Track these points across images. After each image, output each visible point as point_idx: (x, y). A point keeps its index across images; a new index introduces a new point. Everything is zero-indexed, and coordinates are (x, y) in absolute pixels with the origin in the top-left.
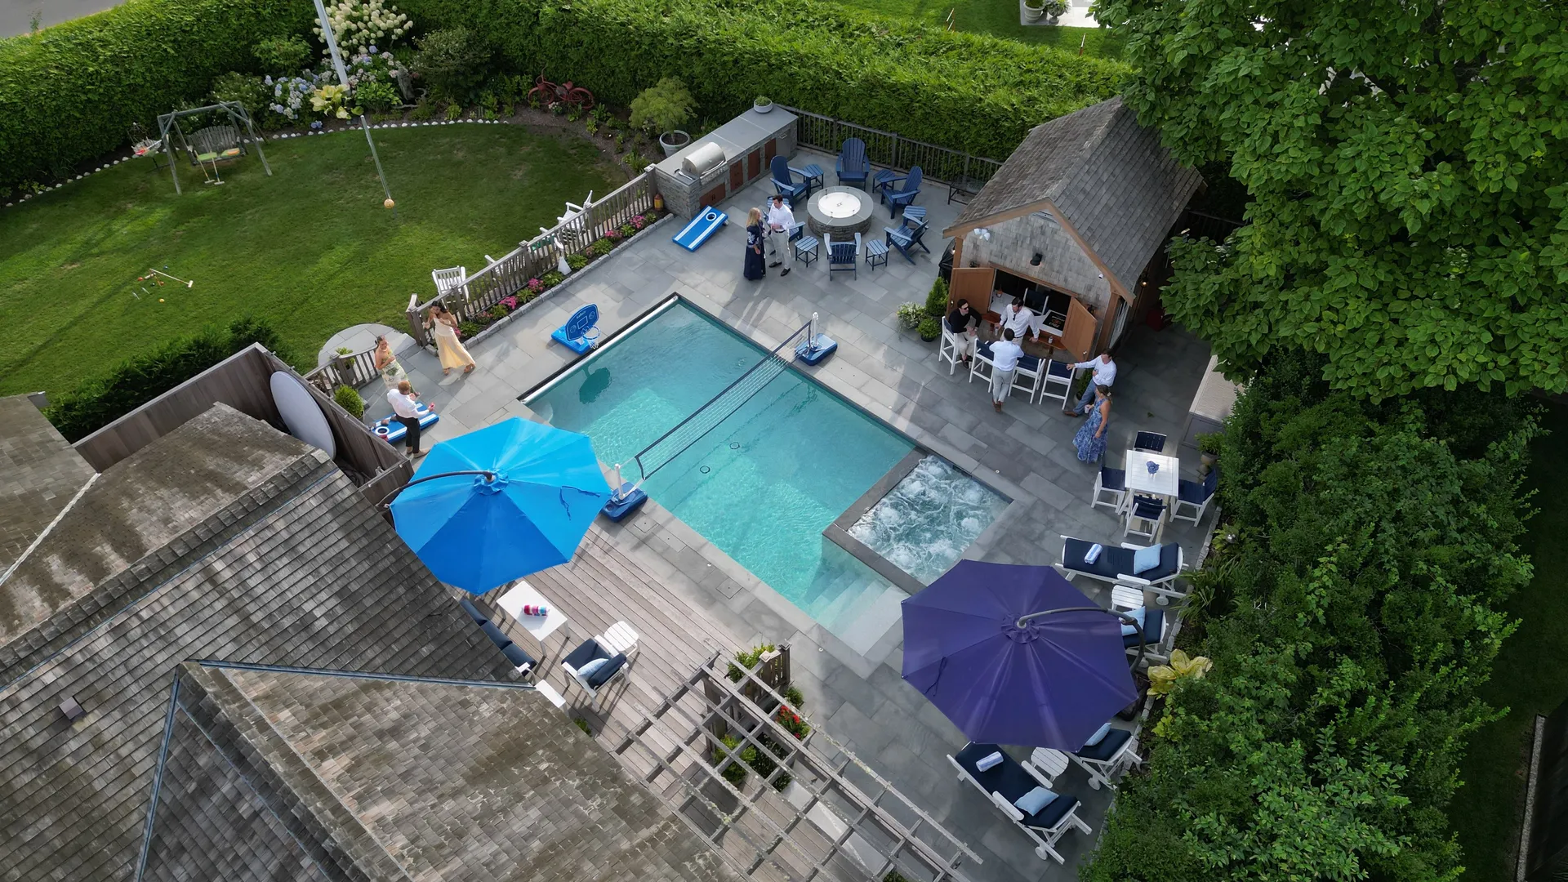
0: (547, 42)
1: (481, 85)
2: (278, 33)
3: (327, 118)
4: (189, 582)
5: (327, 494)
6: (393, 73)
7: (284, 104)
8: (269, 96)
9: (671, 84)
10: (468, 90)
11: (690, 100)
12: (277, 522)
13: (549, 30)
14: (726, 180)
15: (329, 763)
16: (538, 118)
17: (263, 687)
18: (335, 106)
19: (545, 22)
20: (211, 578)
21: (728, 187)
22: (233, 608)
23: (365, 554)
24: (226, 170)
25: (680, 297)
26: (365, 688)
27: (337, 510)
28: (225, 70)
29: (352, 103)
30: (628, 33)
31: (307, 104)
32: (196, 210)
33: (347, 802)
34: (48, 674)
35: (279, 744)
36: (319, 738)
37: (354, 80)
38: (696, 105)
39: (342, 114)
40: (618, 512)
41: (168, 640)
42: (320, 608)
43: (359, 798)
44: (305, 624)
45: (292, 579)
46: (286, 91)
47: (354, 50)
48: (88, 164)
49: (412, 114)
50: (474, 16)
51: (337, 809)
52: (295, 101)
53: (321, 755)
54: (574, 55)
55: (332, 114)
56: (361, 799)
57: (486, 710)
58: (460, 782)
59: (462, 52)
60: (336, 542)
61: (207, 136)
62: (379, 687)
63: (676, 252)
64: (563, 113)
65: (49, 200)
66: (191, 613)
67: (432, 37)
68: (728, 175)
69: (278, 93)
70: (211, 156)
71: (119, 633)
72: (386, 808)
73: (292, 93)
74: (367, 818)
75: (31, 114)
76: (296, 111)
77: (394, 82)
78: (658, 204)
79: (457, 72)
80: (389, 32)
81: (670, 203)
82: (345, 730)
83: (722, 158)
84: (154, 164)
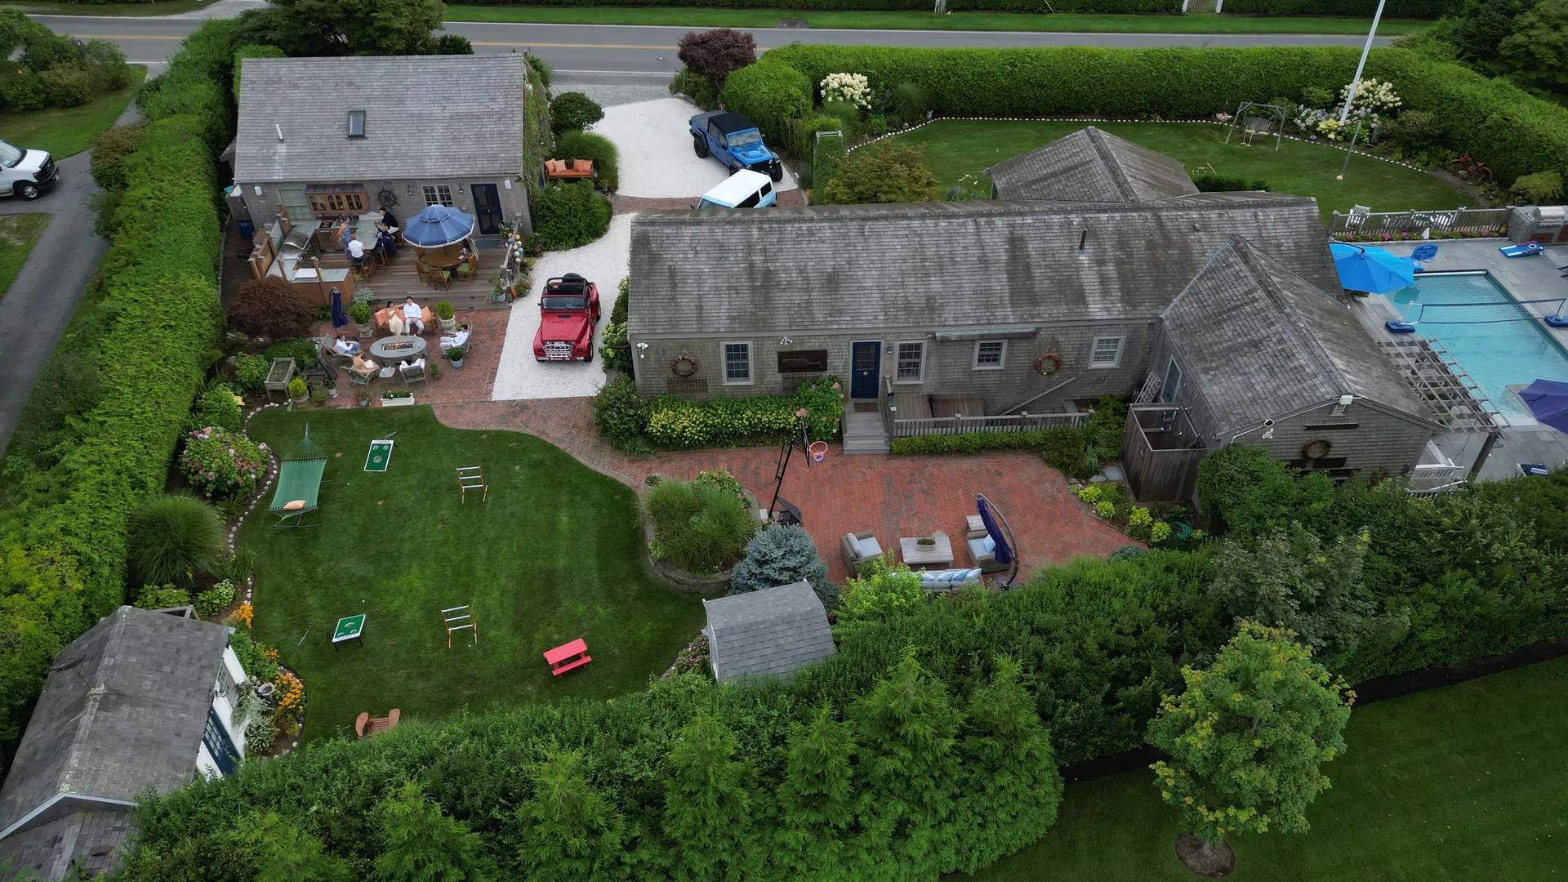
0: (1482, 135)
1: (1422, 148)
2: (1321, 86)
3: (1322, 136)
4: (1249, 213)
5: (1309, 211)
6: (1373, 125)
7: (1303, 121)
8: (1297, 115)
9: (1552, 175)
10: (1413, 148)
11: (1560, 188)
12: (1286, 211)
13: (1489, 128)
14: (1557, 232)
16: (1448, 177)
18: (1330, 131)
19: (1489, 122)
20: (1256, 216)
21: (1555, 237)
22: (1258, 228)
23: (1311, 236)
24: (1257, 140)
25: (1488, 273)
27: (1310, 218)
28: (1281, 95)
29: (1339, 133)
30: (1541, 142)
31: (1316, 125)
32: (1233, 152)
34: (1195, 215)
37: (1349, 122)
38: (1561, 192)
39: (1332, 136)
40: (1395, 327)
41: (1234, 227)
42: (1287, 244)
44: (1279, 246)
45: (1281, 231)
46: (1308, 115)
47: (1357, 107)
48: (1186, 117)
49: (1370, 150)
50: (1444, 109)
52: (1310, 121)
54: (1496, 146)
55: (1326, 134)
59: (1423, 125)
60: (1304, 228)
61: (1256, 122)
63: (1498, 255)
64: (1467, 179)
65: (1163, 125)
66: (1245, 223)
67: (1410, 113)
68: (1560, 229)
69: (1303, 114)
70: (1253, 131)
71: (1220, 215)
73: (1309, 117)
75: (1184, 81)
76: (1307, 127)
77: (1372, 130)
78: (1503, 230)
79: (1414, 135)
80: (1385, 103)
81: (1511, 231)
83: (1563, 218)
84: (1221, 129)
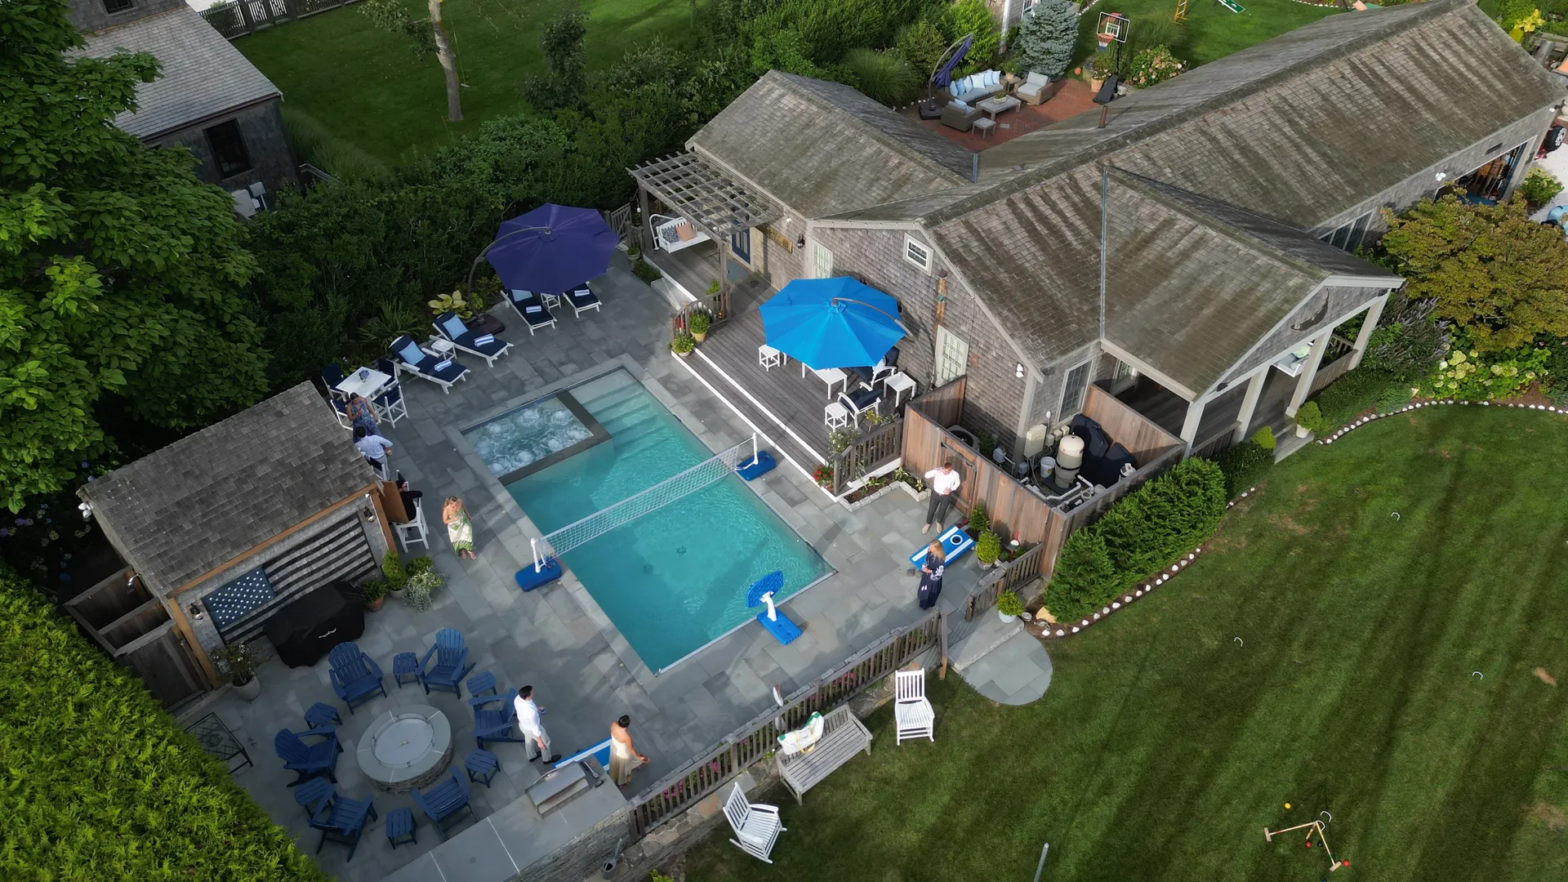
15: (897, 161)
17: (934, 184)
26: (890, 197)
33: (886, 150)
35: (920, 164)
36: (903, 170)
43: (881, 152)
51: (889, 145)
53: (900, 164)
56: (879, 152)
57: (833, 203)
58: (842, 169)
62: (884, 200)
72: (869, 151)
74: (877, 145)
82: (894, 176)
